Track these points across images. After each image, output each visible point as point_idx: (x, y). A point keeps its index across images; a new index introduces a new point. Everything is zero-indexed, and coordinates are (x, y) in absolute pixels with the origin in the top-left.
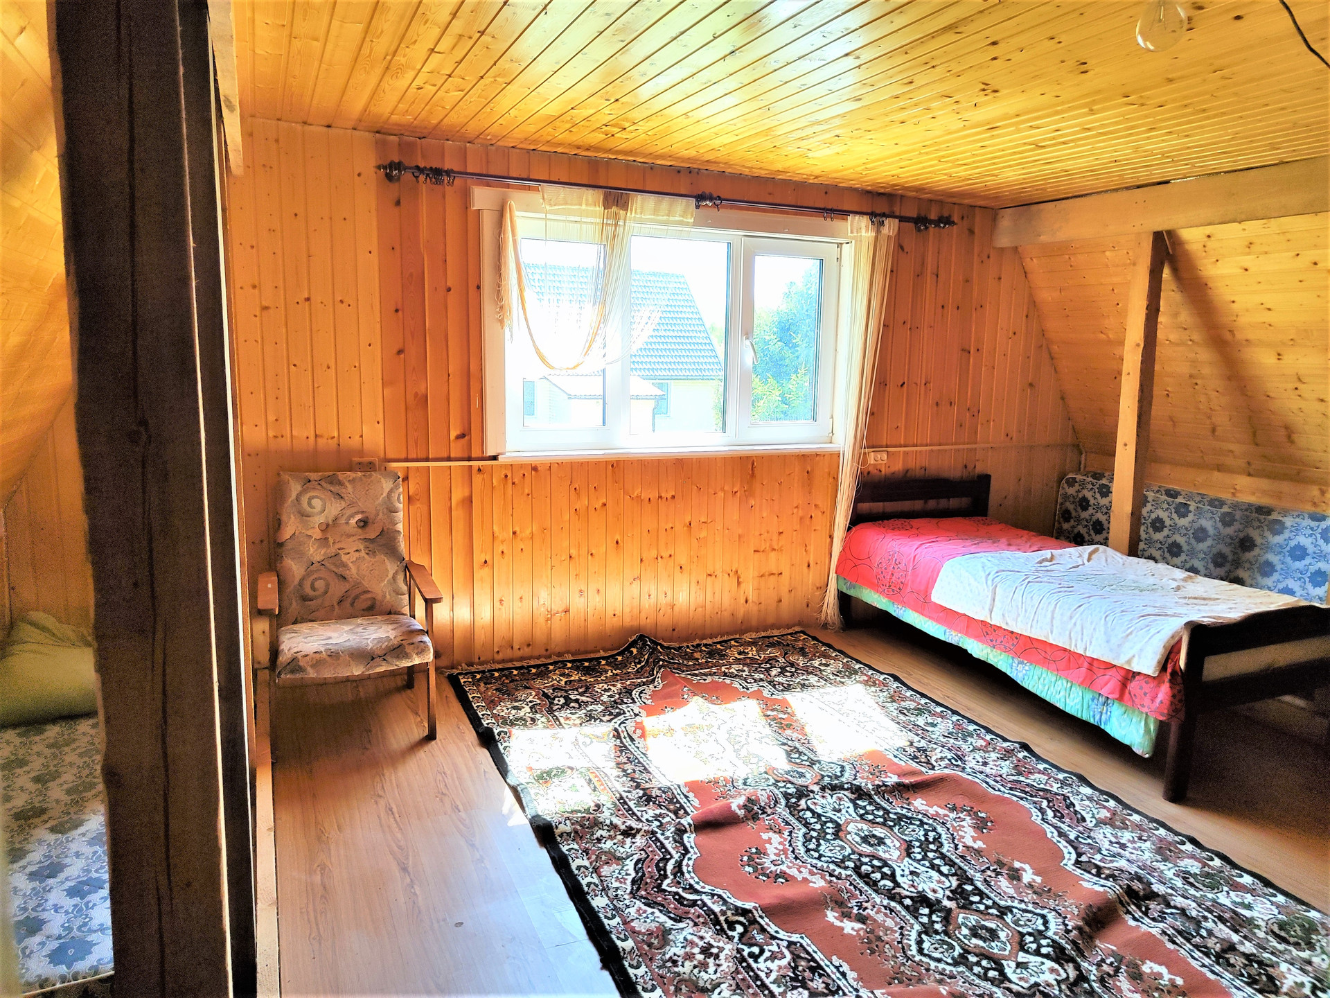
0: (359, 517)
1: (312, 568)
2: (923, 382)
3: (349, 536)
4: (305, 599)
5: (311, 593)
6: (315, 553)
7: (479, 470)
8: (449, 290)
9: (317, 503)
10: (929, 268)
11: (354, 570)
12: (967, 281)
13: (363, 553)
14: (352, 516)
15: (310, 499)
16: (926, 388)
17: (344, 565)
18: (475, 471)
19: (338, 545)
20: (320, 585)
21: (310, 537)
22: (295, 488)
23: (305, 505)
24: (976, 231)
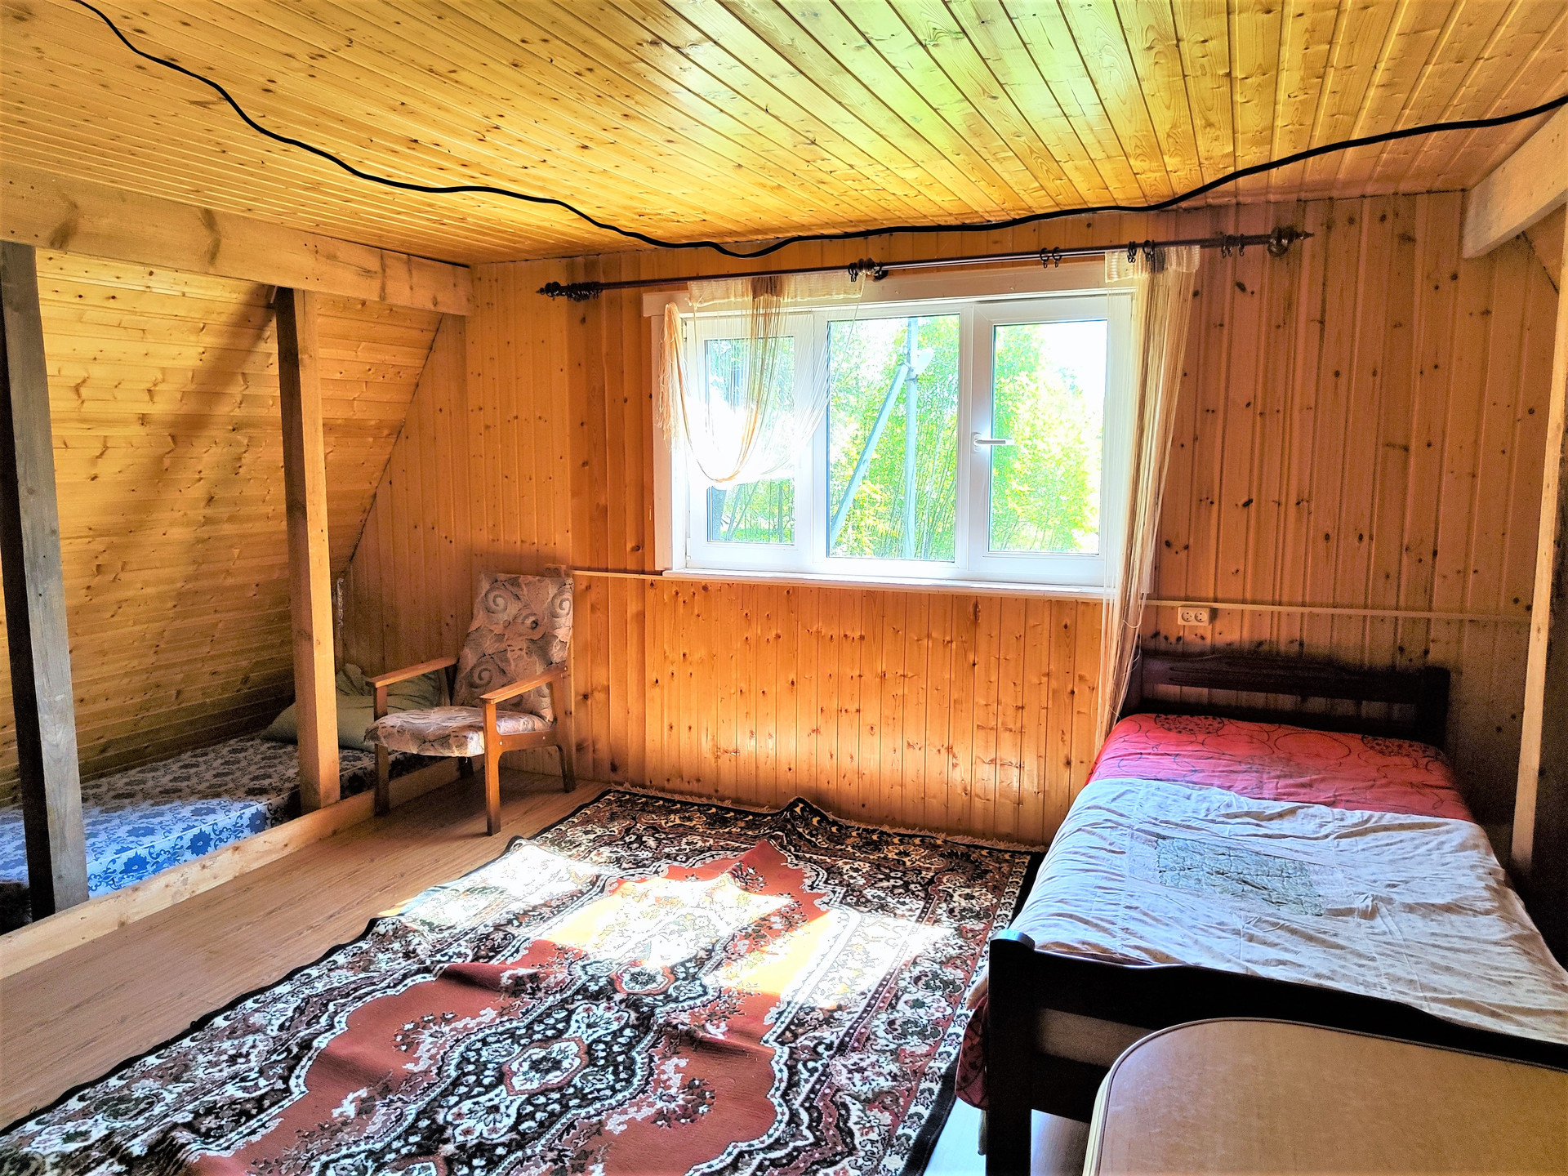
0: (532, 619)
1: (483, 659)
2: (1293, 500)
3: (520, 635)
4: (472, 685)
5: (478, 681)
6: (489, 646)
7: (652, 584)
8: (626, 401)
9: (500, 601)
10: (1303, 309)
11: (513, 667)
12: (1398, 325)
13: (524, 653)
14: (527, 617)
15: (495, 597)
16: (1299, 512)
17: (507, 661)
18: (647, 585)
19: (509, 643)
20: (485, 675)
21: (492, 631)
22: (485, 586)
23: (491, 603)
24: (1419, 235)
